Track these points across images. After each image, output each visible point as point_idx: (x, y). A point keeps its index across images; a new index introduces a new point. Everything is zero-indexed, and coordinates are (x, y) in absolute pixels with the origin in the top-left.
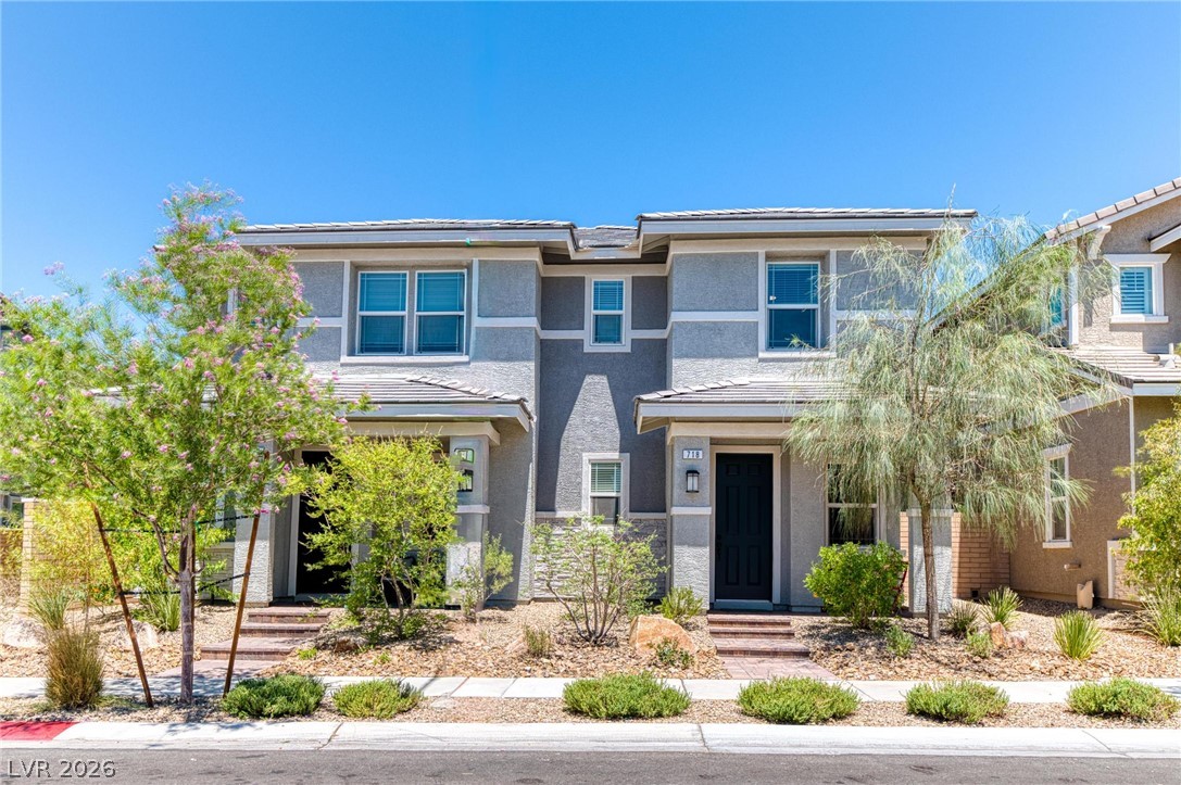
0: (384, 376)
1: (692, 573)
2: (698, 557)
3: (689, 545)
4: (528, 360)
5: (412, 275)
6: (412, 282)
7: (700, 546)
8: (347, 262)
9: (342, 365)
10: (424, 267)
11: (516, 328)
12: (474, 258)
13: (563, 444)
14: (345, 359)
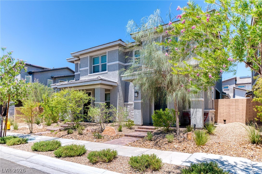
0: (94, 77)
1: (137, 116)
2: (139, 112)
3: (137, 109)
4: (117, 70)
5: (100, 56)
6: (100, 58)
7: (139, 109)
8: (89, 56)
9: (89, 76)
10: (102, 54)
11: (115, 64)
12: (107, 51)
13: (129, 87)
14: (89, 75)
